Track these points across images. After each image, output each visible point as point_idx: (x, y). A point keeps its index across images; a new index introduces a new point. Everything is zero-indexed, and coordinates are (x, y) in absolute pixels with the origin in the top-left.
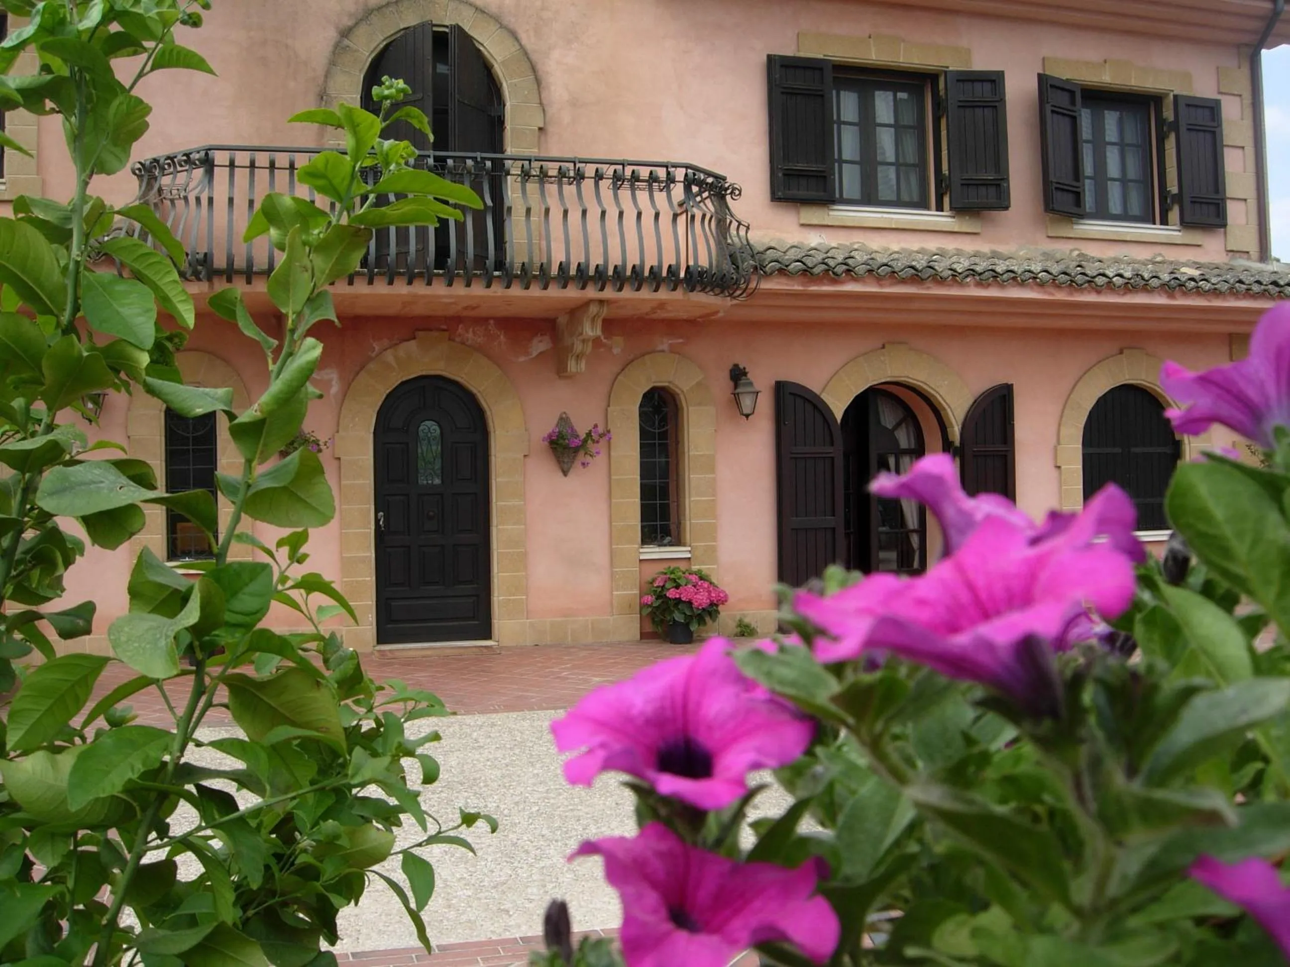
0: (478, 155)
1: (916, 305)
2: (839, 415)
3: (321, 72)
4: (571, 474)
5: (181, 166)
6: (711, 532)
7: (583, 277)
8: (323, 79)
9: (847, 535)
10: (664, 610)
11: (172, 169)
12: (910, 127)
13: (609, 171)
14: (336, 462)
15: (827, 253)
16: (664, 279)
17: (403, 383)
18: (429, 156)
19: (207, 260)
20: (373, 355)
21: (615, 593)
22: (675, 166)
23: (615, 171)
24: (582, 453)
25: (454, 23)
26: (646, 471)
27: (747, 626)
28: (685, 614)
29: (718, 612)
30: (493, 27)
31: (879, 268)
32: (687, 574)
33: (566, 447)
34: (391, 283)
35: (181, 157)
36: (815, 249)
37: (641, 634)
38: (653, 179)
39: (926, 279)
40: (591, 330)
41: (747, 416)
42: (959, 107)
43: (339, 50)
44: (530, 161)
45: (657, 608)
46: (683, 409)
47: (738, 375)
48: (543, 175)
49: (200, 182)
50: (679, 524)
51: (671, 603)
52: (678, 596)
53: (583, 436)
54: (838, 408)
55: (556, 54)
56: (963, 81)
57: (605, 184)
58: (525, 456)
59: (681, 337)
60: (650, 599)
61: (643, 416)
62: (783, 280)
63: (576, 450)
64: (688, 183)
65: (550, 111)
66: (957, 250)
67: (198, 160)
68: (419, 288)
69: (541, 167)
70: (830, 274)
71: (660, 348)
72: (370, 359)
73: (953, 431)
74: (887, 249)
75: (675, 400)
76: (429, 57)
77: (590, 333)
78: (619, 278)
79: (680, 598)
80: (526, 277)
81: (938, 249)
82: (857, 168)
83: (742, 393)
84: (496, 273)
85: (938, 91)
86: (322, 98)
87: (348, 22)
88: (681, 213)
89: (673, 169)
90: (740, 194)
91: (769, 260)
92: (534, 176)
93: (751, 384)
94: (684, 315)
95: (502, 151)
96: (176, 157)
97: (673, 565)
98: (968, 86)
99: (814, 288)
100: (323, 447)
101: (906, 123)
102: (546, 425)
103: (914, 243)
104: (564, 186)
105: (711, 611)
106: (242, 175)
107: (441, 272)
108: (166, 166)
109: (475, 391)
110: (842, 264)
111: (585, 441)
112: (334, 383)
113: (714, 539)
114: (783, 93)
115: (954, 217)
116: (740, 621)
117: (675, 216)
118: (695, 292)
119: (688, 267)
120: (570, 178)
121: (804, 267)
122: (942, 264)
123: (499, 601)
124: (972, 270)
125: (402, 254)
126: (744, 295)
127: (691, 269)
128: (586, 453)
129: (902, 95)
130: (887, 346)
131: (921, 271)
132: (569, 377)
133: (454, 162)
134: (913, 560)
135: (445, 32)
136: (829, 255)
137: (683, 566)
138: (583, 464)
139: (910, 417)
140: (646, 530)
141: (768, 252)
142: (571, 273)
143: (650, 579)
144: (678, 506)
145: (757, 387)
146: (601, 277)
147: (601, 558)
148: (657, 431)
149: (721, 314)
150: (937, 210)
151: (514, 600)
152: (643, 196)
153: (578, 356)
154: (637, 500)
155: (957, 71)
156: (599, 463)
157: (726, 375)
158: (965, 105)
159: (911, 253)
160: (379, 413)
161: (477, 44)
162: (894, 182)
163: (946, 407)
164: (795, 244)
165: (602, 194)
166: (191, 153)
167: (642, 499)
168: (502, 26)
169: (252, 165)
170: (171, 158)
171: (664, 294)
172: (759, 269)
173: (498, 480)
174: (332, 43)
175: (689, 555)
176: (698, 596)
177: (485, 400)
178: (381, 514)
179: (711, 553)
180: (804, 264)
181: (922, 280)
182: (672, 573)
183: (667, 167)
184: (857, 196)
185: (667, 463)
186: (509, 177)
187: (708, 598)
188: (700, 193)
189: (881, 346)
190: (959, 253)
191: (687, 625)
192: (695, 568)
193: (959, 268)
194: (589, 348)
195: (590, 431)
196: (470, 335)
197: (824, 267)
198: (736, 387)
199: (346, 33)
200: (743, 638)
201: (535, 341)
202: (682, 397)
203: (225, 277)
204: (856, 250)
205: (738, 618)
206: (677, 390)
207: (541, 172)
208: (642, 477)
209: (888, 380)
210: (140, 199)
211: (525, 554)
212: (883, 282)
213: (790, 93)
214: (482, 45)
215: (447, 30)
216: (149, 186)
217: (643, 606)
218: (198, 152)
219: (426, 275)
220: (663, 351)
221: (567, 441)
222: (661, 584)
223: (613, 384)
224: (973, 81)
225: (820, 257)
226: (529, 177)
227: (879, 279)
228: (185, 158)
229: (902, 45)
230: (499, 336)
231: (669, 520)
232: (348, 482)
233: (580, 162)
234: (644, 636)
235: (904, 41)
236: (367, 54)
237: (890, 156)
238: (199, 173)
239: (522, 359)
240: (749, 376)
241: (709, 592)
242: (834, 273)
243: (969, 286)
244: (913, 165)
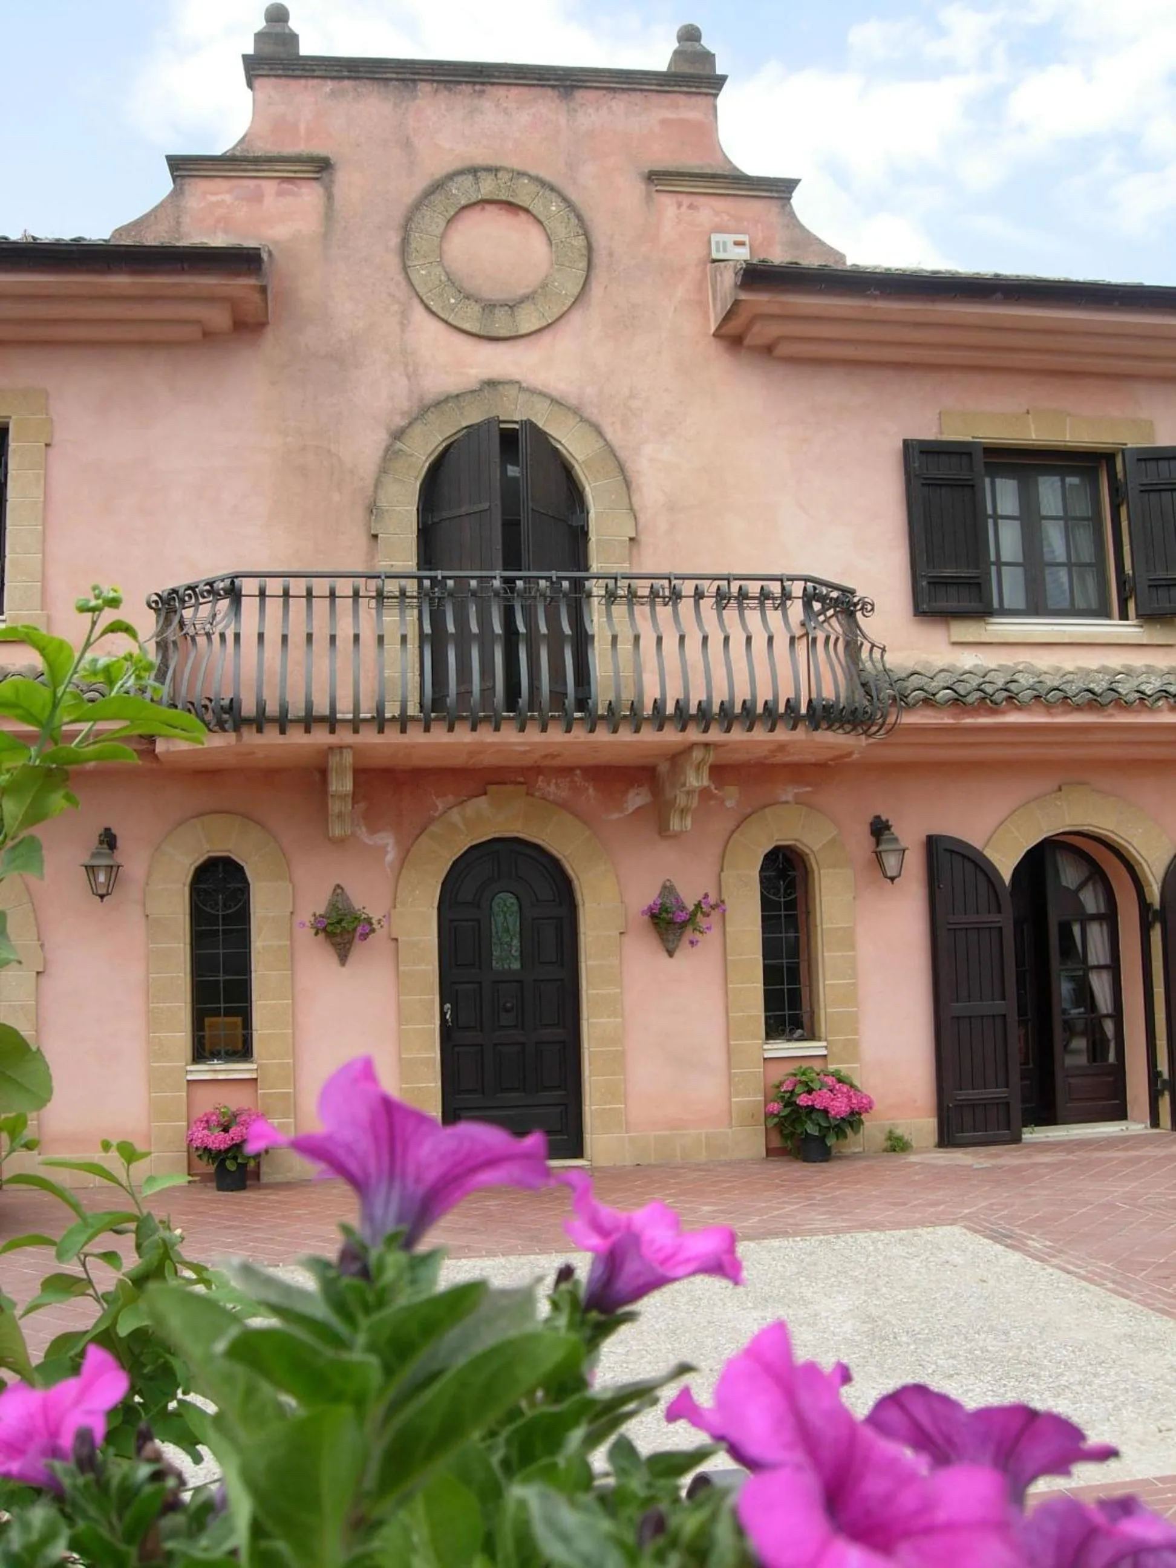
0: (554, 574)
1: (1098, 737)
2: (1007, 875)
3: (370, 482)
4: (677, 954)
5: (204, 597)
6: (853, 1023)
7: (682, 717)
8: (372, 488)
9: (1022, 1023)
10: (794, 1121)
11: (193, 601)
12: (1083, 519)
13: (709, 587)
14: (393, 944)
15: (984, 677)
16: (781, 716)
17: (472, 848)
18: (495, 578)
19: (232, 707)
20: (436, 814)
21: (734, 1100)
22: (792, 579)
23: (718, 588)
24: (690, 928)
25: (524, 418)
26: (770, 949)
27: (899, 1139)
28: (819, 1124)
29: (861, 1122)
30: (572, 421)
31: (1048, 693)
32: (822, 1076)
33: (670, 922)
34: (451, 729)
35: (203, 587)
36: (970, 673)
37: (768, 1150)
38: (764, 595)
39: (1106, 705)
40: (696, 780)
41: (892, 879)
42: (1142, 491)
43: (390, 455)
44: (616, 579)
45: (785, 1117)
46: (813, 872)
47: (879, 829)
48: (632, 596)
49: (226, 615)
50: (812, 1014)
51: (803, 1111)
52: (810, 1103)
53: (691, 908)
54: (1006, 864)
55: (648, 450)
56: (1145, 460)
57: (707, 604)
58: (621, 933)
59: (808, 785)
60: (776, 1107)
61: (766, 883)
62: (929, 712)
63: (683, 925)
64: (808, 599)
65: (642, 519)
66: (1148, 666)
67: (222, 589)
68: (486, 735)
69: (629, 586)
70: (987, 703)
71: (784, 798)
72: (432, 820)
73: (1152, 892)
74: (1058, 669)
75: (803, 861)
76: (496, 458)
77: (695, 784)
78: (727, 717)
79: (813, 1106)
80: (613, 718)
81: (1123, 666)
82: (1020, 571)
83: (886, 851)
84: (578, 715)
85: (1116, 474)
86: (372, 511)
87: (400, 422)
88: (801, 637)
89: (790, 583)
90: (872, 609)
91: (912, 687)
92: (621, 597)
93: (896, 840)
94: (810, 758)
95: (587, 569)
96: (197, 587)
97: (805, 1065)
98: (1152, 465)
99: (969, 721)
100: (376, 926)
101: (1078, 514)
102: (645, 895)
103: (1092, 660)
104: (658, 608)
105: (853, 1120)
106: (274, 606)
107: (512, 714)
108: (187, 598)
109: (559, 856)
110: (1002, 689)
111: (693, 914)
112: (389, 849)
113: (855, 1031)
114: (923, 484)
115: (1141, 626)
116: (891, 1132)
117: (792, 640)
118: (820, 731)
119: (810, 701)
120: (664, 597)
121: (956, 696)
122: (1127, 686)
123: (591, 1111)
124: (1165, 691)
125: (464, 694)
126: (882, 732)
127: (814, 702)
128: (695, 929)
129: (1072, 480)
130: (1063, 788)
131: (1101, 695)
132: (675, 836)
133: (525, 583)
134: (1108, 1052)
135: (514, 429)
136: (987, 679)
137: (817, 1066)
138: (692, 943)
139: (1097, 875)
140: (772, 1021)
141: (913, 677)
142: (667, 713)
143: (777, 1083)
144: (811, 991)
145: (903, 844)
146: (704, 717)
147: (717, 1057)
148: (782, 900)
149: (856, 756)
150: (1121, 619)
151: (610, 1109)
152: (753, 617)
153: (682, 811)
154: (760, 986)
155: (1138, 449)
156: (710, 940)
157: (866, 829)
158: (1148, 490)
159: (1088, 672)
160: (444, 884)
161: (552, 441)
162: (1066, 586)
163: (1142, 861)
164: (945, 667)
165: (703, 614)
166: (214, 582)
167: (765, 984)
168: (583, 420)
169: (286, 594)
170: (192, 588)
171: (782, 734)
172: (901, 700)
173: (589, 963)
174: (383, 446)
175: (824, 1052)
176: (834, 1103)
177: (573, 870)
178: (448, 1006)
179: (852, 1049)
180: (955, 692)
181: (1102, 705)
182: (804, 1074)
183: (782, 580)
184: (1021, 605)
185: (797, 938)
186: (592, 599)
187: (847, 1105)
188: (823, 611)
189: (1056, 787)
190: (1150, 670)
191: (822, 1139)
192: (832, 1067)
193: (1148, 689)
194: (695, 802)
195: (700, 902)
196: (552, 788)
197: (979, 694)
198: (878, 844)
199: (398, 435)
200: (892, 1153)
201: (631, 794)
202: (812, 857)
203: (254, 727)
204: (1020, 672)
205: (888, 1129)
206: (808, 851)
207: (629, 592)
208: (764, 958)
209: (1067, 829)
210: (157, 636)
211: (623, 1053)
212: (1054, 711)
213: (932, 484)
214: (560, 442)
215: (516, 426)
216: (167, 622)
217: (769, 1115)
218: (223, 580)
219: (493, 719)
220: (787, 802)
221: (671, 915)
222: (790, 1089)
223: (727, 842)
224: (1157, 459)
225: (975, 682)
226: (615, 598)
227: (1049, 707)
228: (208, 587)
229: (1068, 420)
230: (587, 789)
231: (801, 1009)
232: (407, 968)
233: (676, 578)
234: (770, 1152)
235: (1069, 415)
236: (424, 458)
237: (1060, 554)
238: (224, 604)
239: (615, 816)
240: (893, 829)
241: (849, 1098)
242: (991, 701)
243: (1161, 711)
244: (1089, 565)
